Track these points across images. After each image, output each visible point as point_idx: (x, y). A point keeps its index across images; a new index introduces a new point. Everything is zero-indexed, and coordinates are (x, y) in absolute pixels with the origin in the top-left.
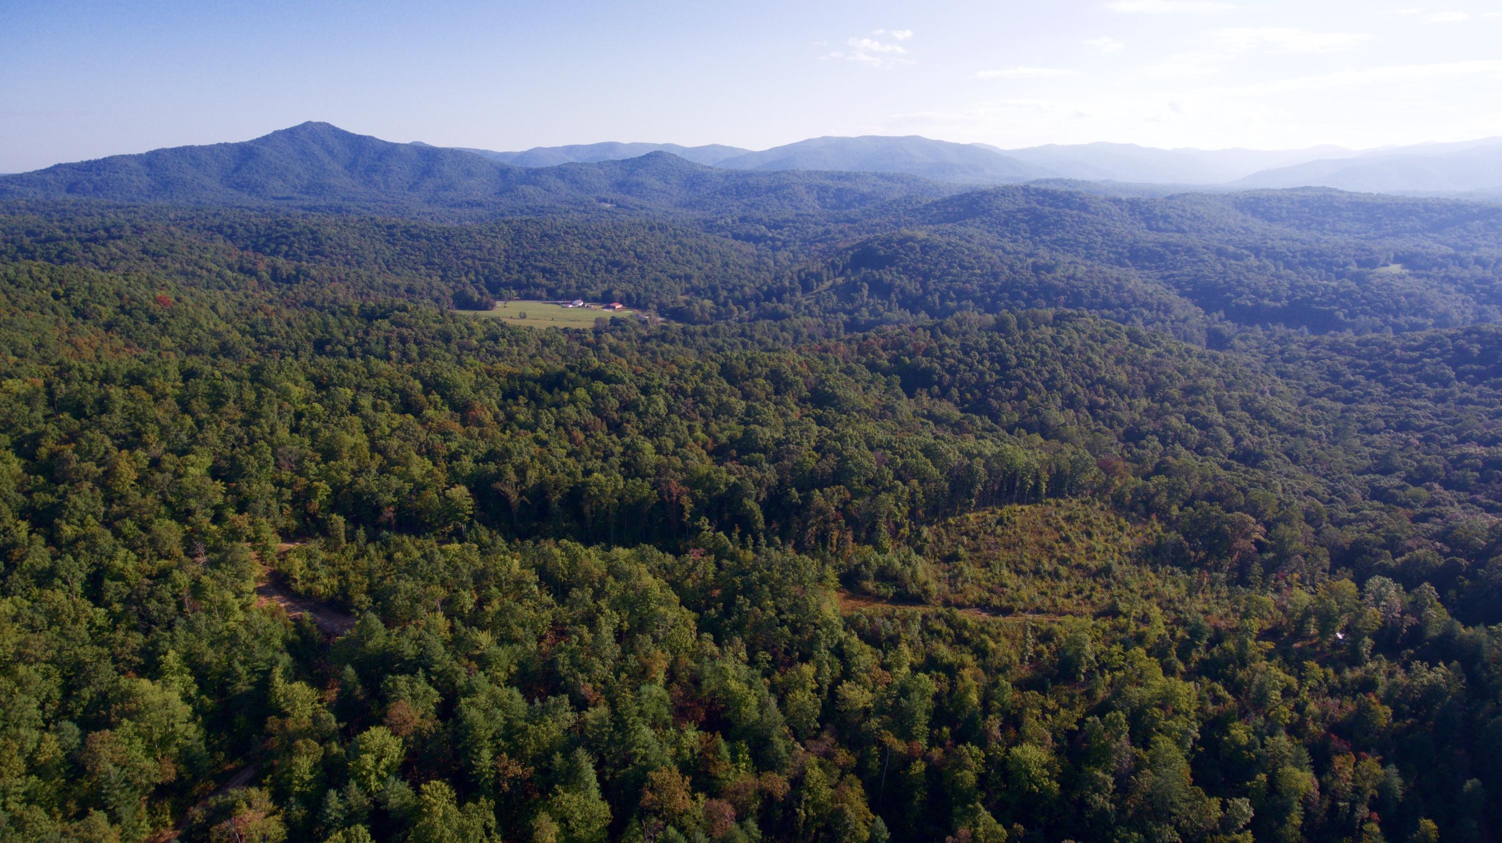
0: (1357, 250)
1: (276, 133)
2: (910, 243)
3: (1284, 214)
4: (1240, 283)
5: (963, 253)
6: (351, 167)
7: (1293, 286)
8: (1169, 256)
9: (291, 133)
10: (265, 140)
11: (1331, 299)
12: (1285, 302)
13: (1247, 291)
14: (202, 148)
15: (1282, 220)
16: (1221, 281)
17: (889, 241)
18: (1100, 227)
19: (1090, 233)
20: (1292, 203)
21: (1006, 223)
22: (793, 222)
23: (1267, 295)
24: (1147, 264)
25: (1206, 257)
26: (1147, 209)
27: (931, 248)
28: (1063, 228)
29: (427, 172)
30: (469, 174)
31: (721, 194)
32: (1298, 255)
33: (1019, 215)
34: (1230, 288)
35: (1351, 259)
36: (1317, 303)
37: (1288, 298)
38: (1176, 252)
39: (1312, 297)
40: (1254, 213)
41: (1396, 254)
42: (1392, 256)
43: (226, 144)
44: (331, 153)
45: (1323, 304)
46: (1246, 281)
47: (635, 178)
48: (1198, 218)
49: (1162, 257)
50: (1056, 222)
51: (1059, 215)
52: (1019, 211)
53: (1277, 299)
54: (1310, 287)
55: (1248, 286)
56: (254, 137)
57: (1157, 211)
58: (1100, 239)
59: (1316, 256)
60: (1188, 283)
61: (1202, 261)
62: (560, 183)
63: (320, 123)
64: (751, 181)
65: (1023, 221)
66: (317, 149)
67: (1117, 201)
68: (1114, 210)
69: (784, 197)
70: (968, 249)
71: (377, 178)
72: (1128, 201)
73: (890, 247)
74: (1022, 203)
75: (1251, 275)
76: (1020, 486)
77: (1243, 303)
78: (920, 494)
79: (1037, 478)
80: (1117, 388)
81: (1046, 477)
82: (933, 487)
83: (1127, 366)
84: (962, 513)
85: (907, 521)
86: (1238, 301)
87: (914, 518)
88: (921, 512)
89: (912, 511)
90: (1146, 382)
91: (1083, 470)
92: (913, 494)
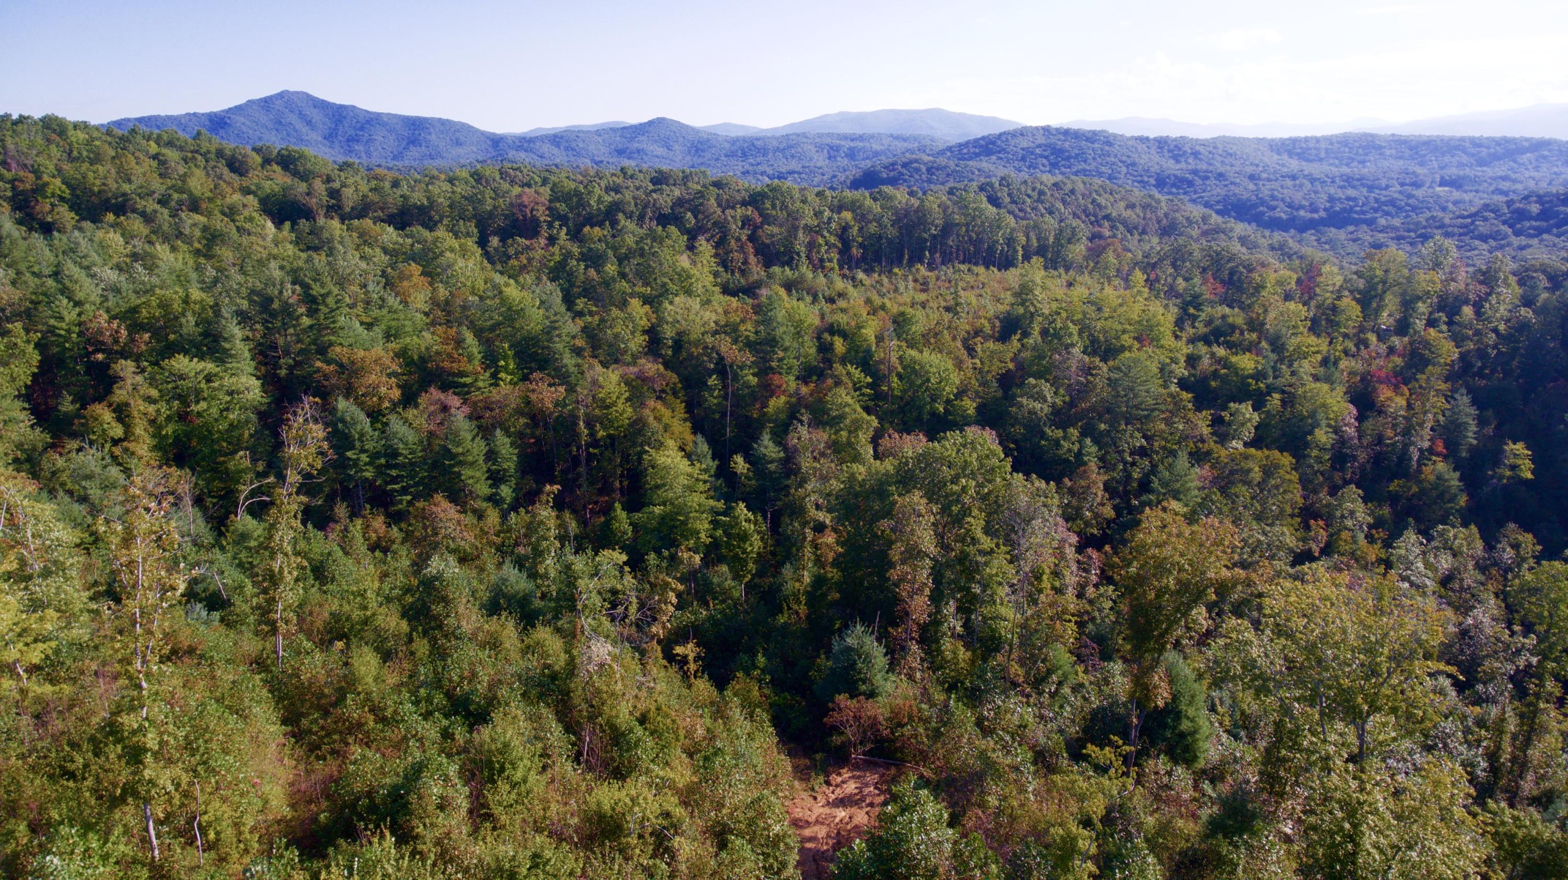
0: (1400, 173)
1: (250, 103)
2: (915, 165)
3: (1323, 155)
4: (1273, 197)
5: (973, 173)
6: (330, 137)
7: (1331, 199)
8: (1198, 181)
9: (266, 103)
10: (238, 109)
11: (1373, 208)
12: (1323, 214)
13: (1281, 204)
14: (169, 118)
15: (1321, 160)
16: (1254, 198)
17: (893, 164)
18: (1124, 158)
19: (1114, 164)
20: (1331, 144)
21: (1023, 159)
22: (799, 173)
23: (1303, 207)
24: (1174, 190)
25: (1238, 180)
26: (1176, 146)
27: (938, 169)
28: (1085, 161)
29: (414, 141)
30: (458, 143)
31: (726, 156)
32: (1337, 180)
33: (1038, 151)
34: (1263, 202)
35: (1395, 182)
36: (1356, 212)
37: (1325, 210)
38: (1207, 178)
39: (1352, 208)
40: (1290, 154)
41: (1442, 178)
42: (1438, 180)
43: (195, 114)
44: (309, 123)
45: (1364, 213)
46: (1280, 196)
47: (636, 145)
48: (1231, 155)
49: (1190, 183)
50: (1077, 155)
51: (1081, 148)
52: (1039, 146)
53: (1315, 210)
54: (1349, 199)
55: (1283, 200)
56: (226, 107)
57: (1187, 148)
58: (1124, 170)
59: (1358, 180)
60: (1218, 202)
61: (1232, 183)
62: (555, 151)
63: (297, 93)
64: (758, 143)
65: (1041, 156)
66: (294, 119)
67: (1144, 140)
68: (1141, 147)
69: (793, 156)
70: (979, 170)
71: (359, 147)
72: (1155, 139)
73: (894, 170)
74: (1041, 140)
75: (1285, 191)
76: (989, 247)
77: (1277, 215)
78: (855, 230)
79: (1010, 241)
80: (1124, 223)
81: (1023, 239)
82: (873, 228)
83: (1138, 210)
84: (911, 263)
85: (835, 256)
86: (1271, 214)
87: (847, 261)
88: (856, 252)
89: (845, 251)
90: (1159, 222)
91: (1069, 241)
92: (845, 228)
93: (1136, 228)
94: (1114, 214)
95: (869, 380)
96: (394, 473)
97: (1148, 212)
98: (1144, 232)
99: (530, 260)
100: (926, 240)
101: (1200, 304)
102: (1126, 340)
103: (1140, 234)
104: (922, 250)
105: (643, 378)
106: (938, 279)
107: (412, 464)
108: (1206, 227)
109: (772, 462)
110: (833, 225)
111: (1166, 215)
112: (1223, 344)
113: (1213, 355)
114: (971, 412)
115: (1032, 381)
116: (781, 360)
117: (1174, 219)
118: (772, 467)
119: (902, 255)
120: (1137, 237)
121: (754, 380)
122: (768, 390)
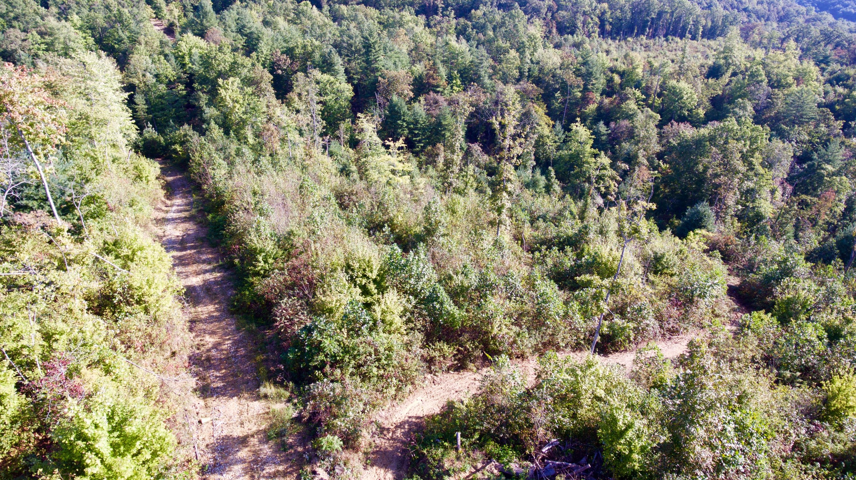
76: (683, 26)
77: (849, 10)
78: (608, 15)
79: (696, 23)
80: (756, 13)
81: (703, 22)
82: (618, 13)
83: (765, 6)
84: (637, 35)
85: (597, 30)
86: (844, 9)
87: (603, 33)
88: (608, 27)
89: (602, 26)
90: (778, 13)
91: (731, 24)
92: (603, 13)
93: (763, 17)
94: (750, 8)
95: (644, 97)
96: (416, 132)
97: (772, 7)
98: (768, 19)
99: (442, 28)
100: (648, 21)
101: (829, 62)
102: (790, 80)
103: (765, 21)
104: (645, 26)
105: (525, 91)
106: (654, 44)
107: (423, 128)
108: (808, 17)
109: (604, 135)
110: (598, 11)
111: (783, 9)
112: (842, 85)
113: (835, 92)
114: (702, 116)
115: (740, 100)
116: (593, 85)
117: (789, 11)
118: (604, 138)
119: (633, 29)
120: (763, 22)
121: (579, 94)
122: (585, 100)
